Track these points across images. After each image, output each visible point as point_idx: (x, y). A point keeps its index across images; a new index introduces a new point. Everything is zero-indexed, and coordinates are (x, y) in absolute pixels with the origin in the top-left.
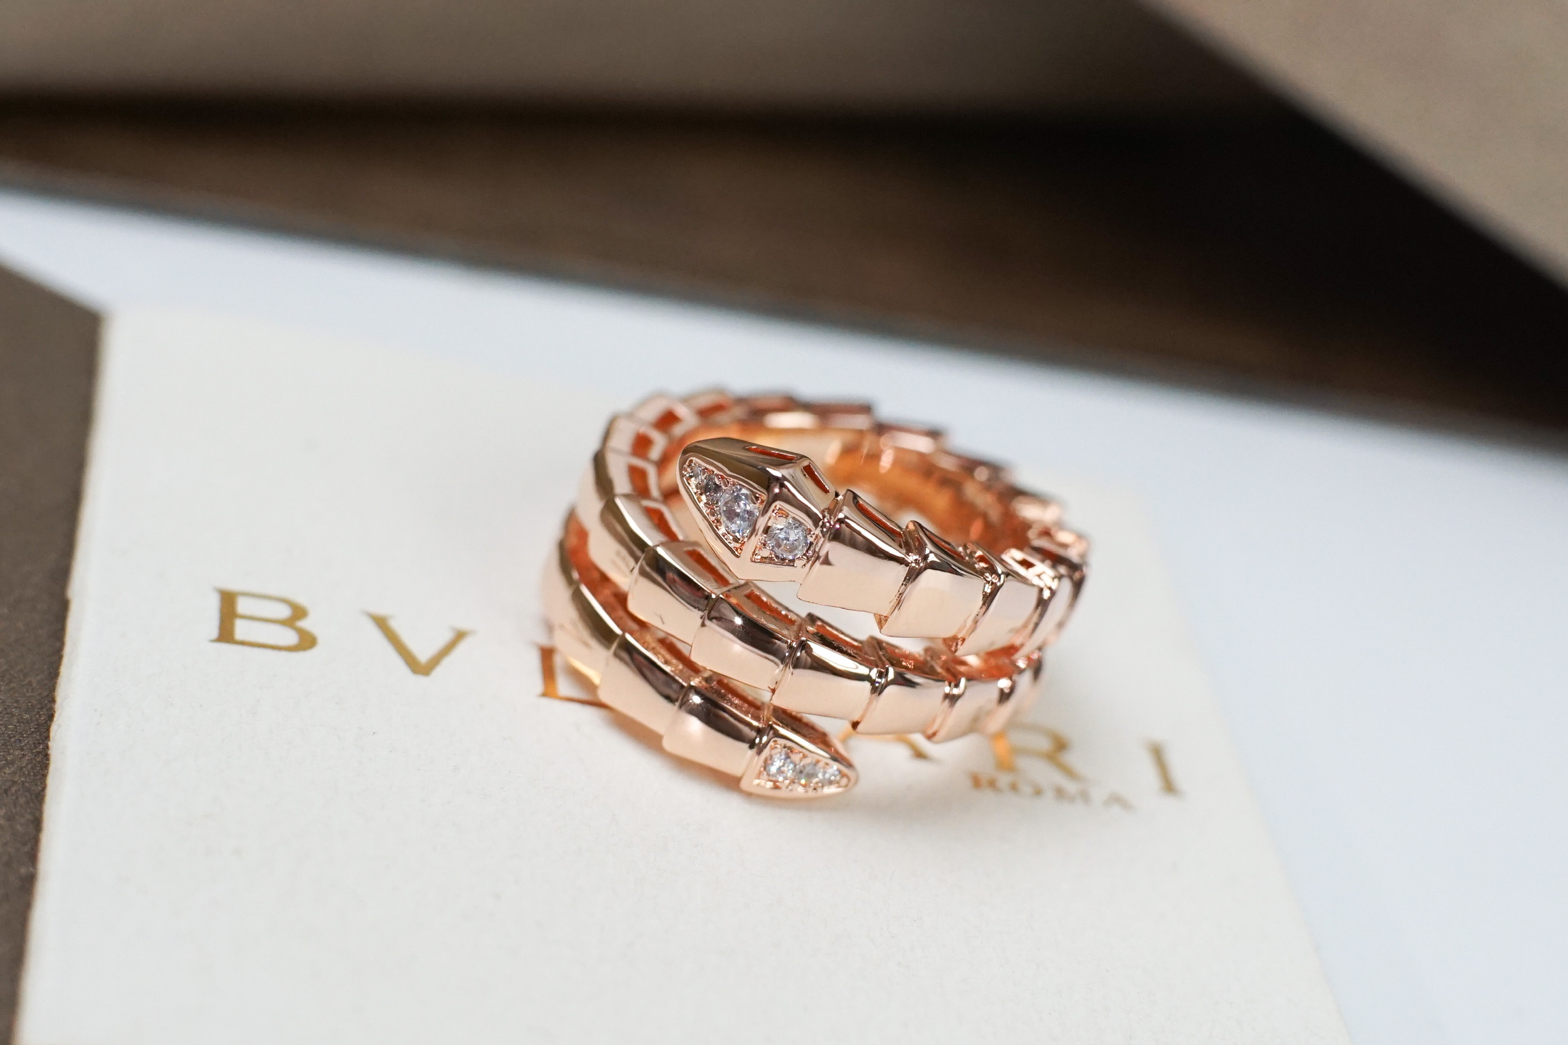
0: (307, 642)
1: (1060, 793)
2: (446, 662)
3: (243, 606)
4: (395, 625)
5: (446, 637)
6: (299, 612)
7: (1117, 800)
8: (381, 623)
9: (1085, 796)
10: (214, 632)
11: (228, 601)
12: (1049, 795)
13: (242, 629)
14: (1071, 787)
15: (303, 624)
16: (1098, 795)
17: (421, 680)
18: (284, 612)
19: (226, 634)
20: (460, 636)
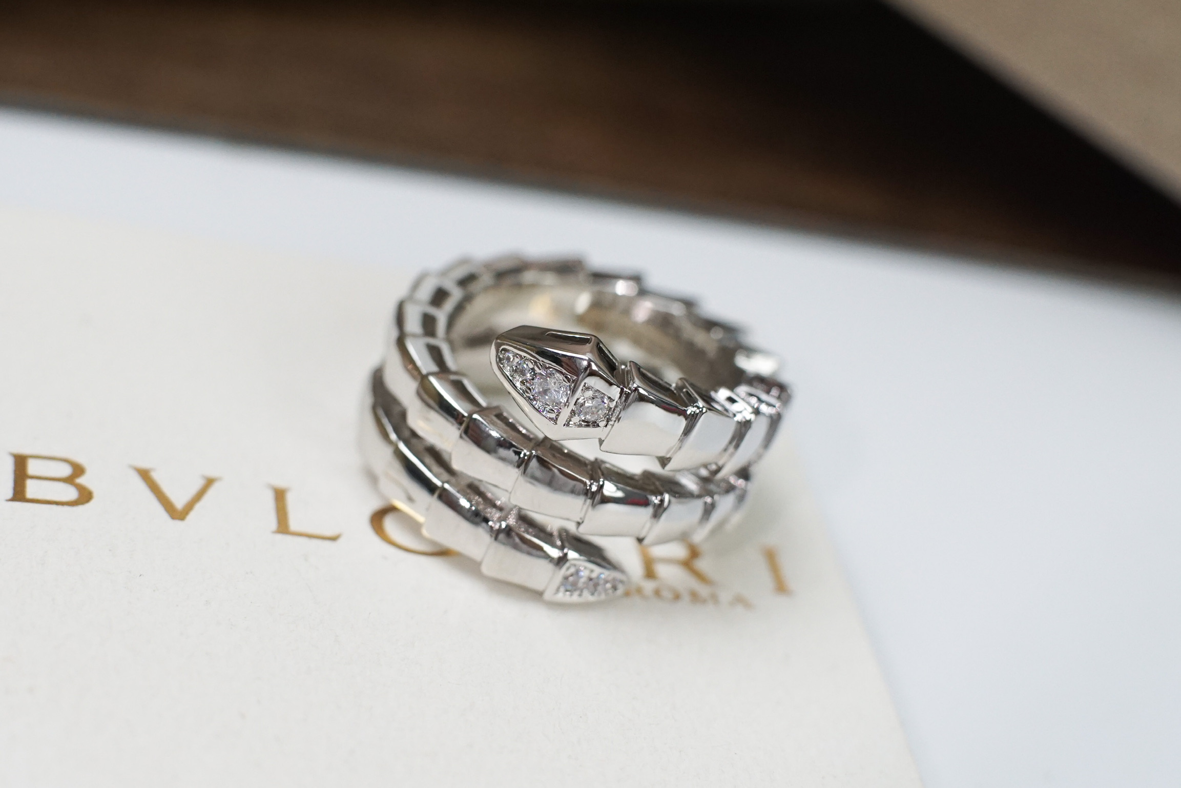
0: (85, 496)
1: (695, 597)
2: (198, 507)
3: (33, 467)
4: (156, 476)
5: (199, 484)
6: (78, 470)
7: (740, 600)
8: (145, 475)
9: (714, 598)
10: (10, 493)
11: (20, 462)
12: (686, 598)
13: (32, 489)
14: (703, 590)
15: (80, 480)
16: (725, 596)
17: (178, 523)
18: (65, 471)
19: (19, 495)
20: (209, 482)
